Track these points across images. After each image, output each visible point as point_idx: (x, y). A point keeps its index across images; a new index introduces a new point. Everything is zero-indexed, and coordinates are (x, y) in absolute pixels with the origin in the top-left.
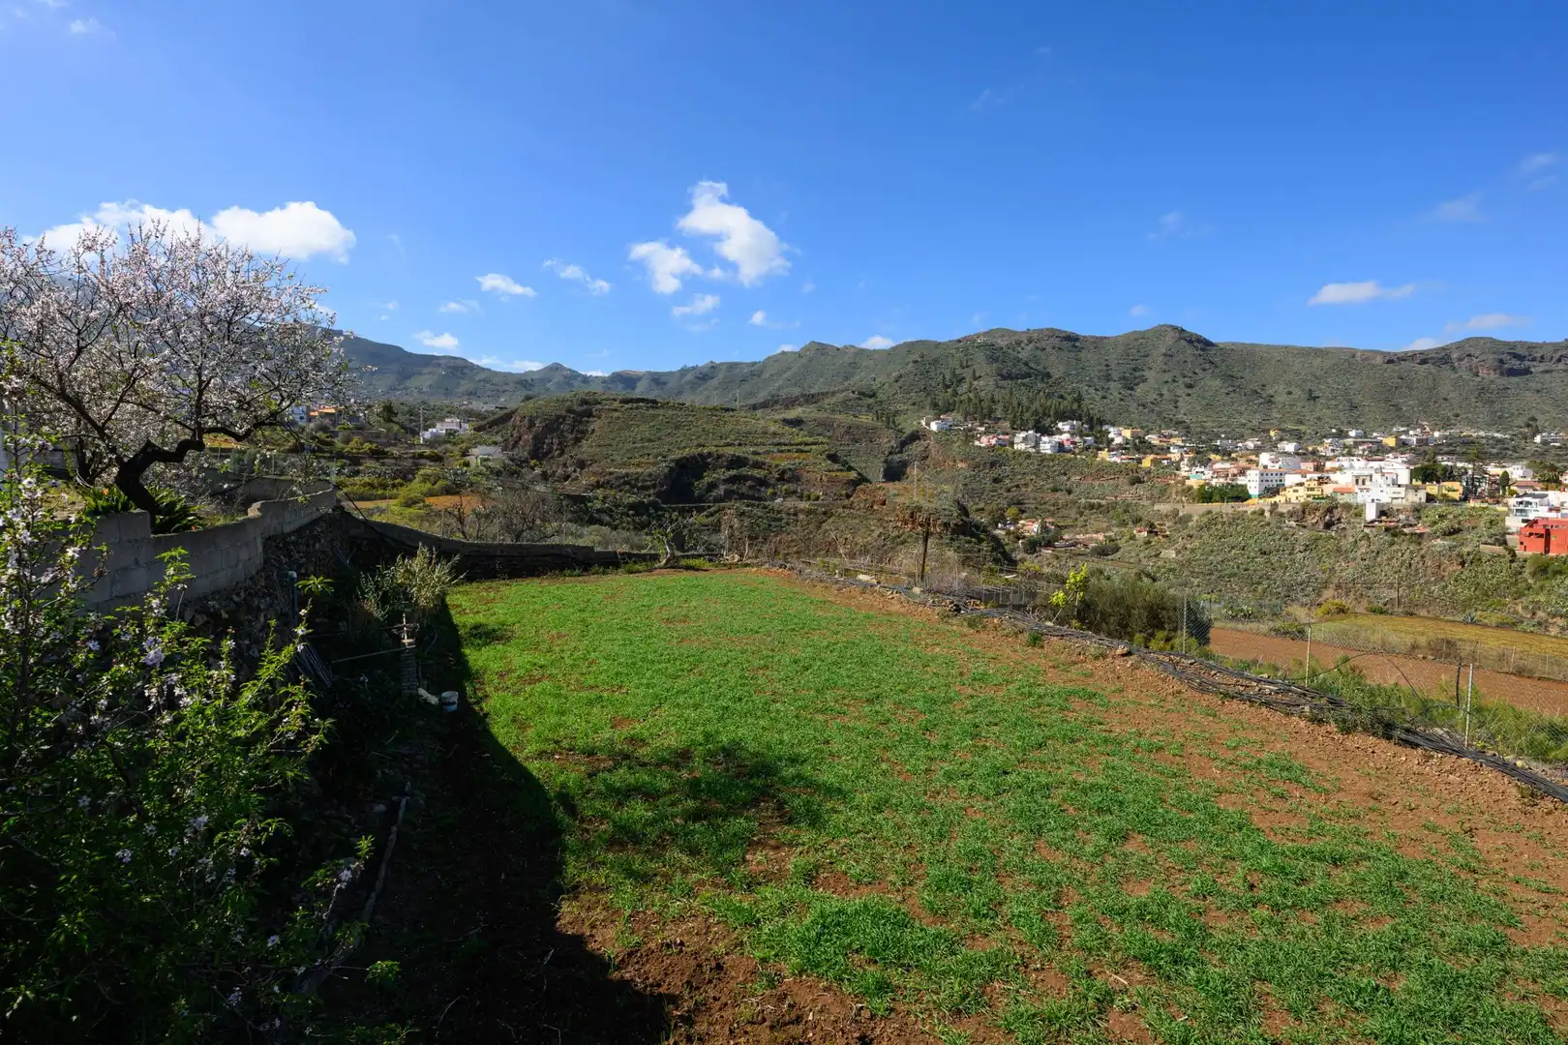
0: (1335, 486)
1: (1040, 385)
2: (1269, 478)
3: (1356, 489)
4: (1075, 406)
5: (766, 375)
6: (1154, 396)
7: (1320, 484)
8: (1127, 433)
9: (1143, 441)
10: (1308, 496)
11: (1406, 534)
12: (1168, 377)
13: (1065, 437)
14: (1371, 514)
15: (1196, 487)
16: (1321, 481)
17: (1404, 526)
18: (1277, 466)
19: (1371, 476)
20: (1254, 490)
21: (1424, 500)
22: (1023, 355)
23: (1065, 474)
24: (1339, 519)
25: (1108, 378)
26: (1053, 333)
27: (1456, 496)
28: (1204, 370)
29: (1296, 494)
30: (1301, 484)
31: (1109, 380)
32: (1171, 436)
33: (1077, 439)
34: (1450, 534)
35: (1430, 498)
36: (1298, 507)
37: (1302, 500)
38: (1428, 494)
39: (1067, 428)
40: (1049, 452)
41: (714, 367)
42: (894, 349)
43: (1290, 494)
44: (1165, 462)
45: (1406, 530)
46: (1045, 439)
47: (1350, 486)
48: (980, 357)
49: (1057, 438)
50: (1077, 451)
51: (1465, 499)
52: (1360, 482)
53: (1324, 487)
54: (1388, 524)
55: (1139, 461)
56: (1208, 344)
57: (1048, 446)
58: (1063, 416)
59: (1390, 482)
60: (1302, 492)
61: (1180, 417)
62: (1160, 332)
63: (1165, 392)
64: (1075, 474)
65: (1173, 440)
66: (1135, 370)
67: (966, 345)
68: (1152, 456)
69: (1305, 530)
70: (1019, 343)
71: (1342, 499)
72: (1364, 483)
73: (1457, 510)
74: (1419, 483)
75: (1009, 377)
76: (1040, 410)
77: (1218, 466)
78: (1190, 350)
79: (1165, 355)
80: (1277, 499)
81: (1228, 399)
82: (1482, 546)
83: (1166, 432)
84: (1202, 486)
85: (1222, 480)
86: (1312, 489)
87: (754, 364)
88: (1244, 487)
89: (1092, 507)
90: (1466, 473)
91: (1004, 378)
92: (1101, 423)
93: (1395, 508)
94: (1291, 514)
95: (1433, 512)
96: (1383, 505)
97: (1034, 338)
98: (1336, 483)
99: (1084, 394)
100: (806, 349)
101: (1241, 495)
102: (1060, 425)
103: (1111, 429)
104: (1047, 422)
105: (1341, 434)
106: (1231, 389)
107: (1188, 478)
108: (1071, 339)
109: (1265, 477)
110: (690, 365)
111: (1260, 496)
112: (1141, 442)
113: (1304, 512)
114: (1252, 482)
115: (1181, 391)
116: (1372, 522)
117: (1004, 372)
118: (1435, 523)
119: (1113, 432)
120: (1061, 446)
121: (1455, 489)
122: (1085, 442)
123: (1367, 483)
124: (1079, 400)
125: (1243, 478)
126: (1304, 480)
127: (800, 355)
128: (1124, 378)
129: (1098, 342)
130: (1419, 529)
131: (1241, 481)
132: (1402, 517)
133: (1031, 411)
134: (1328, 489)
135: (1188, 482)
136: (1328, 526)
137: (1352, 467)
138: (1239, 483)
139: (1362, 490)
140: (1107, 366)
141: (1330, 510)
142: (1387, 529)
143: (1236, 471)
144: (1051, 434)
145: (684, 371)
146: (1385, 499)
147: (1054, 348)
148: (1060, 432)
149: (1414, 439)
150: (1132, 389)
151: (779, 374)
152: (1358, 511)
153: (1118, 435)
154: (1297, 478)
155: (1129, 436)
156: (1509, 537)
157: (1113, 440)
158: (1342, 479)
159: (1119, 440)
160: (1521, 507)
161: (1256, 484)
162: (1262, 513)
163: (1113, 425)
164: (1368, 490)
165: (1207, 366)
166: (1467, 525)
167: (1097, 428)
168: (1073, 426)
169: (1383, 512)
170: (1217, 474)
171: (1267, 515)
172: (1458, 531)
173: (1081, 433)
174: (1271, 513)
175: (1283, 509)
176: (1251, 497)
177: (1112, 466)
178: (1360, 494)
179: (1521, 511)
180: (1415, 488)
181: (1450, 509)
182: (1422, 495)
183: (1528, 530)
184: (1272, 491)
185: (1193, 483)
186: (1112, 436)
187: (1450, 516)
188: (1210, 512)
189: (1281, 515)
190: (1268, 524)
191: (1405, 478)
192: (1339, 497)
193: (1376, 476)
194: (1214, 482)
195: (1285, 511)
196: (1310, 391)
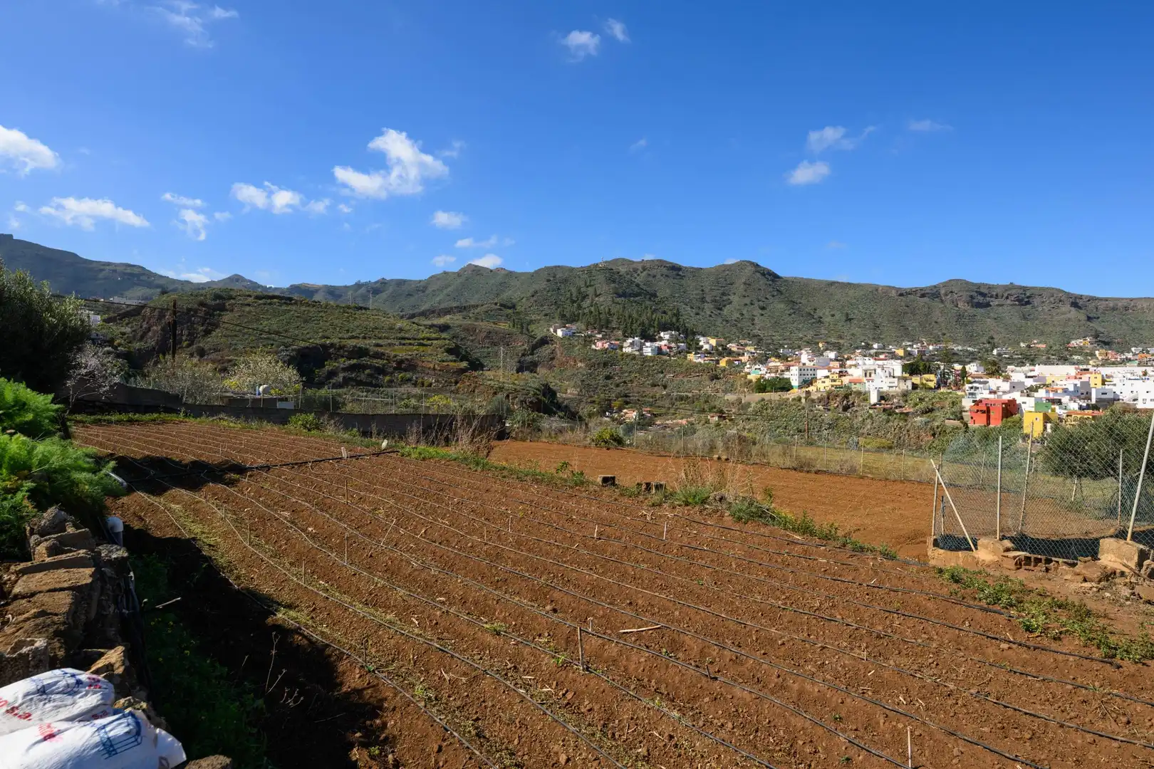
0: (850, 377)
1: (648, 303)
2: (806, 372)
3: (865, 380)
4: (674, 320)
5: (429, 290)
6: (736, 315)
7: (840, 376)
8: (713, 342)
9: (725, 348)
10: (832, 386)
11: (897, 414)
12: (747, 301)
13: (663, 343)
14: (874, 399)
15: (754, 380)
16: (841, 374)
17: (896, 408)
18: (812, 363)
19: (875, 371)
20: (795, 382)
21: (910, 388)
22: (638, 280)
23: (662, 373)
24: (853, 403)
25: (703, 300)
26: (661, 263)
27: (932, 384)
28: (773, 296)
29: (824, 385)
30: (827, 377)
31: (704, 302)
32: (746, 345)
33: (673, 345)
34: (926, 412)
35: (915, 387)
36: (825, 394)
37: (828, 389)
38: (913, 384)
39: (667, 337)
40: (650, 354)
41: (384, 283)
42: (536, 272)
43: (819, 385)
44: (737, 363)
45: (897, 411)
46: (648, 344)
47: (861, 377)
48: (601, 278)
49: (657, 344)
50: (672, 354)
51: (938, 387)
52: (868, 375)
53: (843, 378)
54: (886, 406)
55: (718, 362)
56: (775, 277)
57: (649, 350)
58: (665, 328)
59: (887, 374)
60: (828, 383)
61: (755, 331)
62: (742, 265)
63: (744, 312)
64: (669, 372)
65: (748, 348)
66: (723, 294)
67: (590, 271)
68: (727, 358)
69: (830, 413)
70: (635, 270)
71: (855, 388)
72: (870, 376)
73: (931, 394)
74: (907, 375)
75: (624, 295)
76: (646, 322)
77: (771, 364)
78: (763, 281)
79: (745, 284)
80: (811, 389)
81: (789, 319)
82: (947, 421)
83: (743, 342)
84: (759, 380)
85: (773, 375)
86: (835, 381)
87: (420, 281)
88: (788, 381)
89: (681, 398)
90: (939, 368)
91: (620, 296)
92: (694, 334)
93: (891, 394)
94: (820, 400)
95: (914, 397)
96: (883, 392)
97: (645, 266)
98: (852, 375)
99: (682, 311)
100: (464, 270)
101: (785, 386)
102: (662, 334)
103: (702, 339)
104: (651, 331)
105: (868, 347)
106: (792, 311)
107: (749, 374)
108: (675, 268)
109: (803, 372)
110: (363, 281)
111: (800, 387)
112: (723, 349)
113: (828, 398)
114: (794, 376)
115: (757, 312)
116: (875, 405)
117: (620, 291)
118: (917, 404)
119: (702, 341)
120: (659, 350)
121: (931, 380)
122: (678, 347)
123: (873, 375)
124: (677, 315)
125: (787, 373)
126: (828, 374)
127: (459, 274)
128: (715, 301)
129: (696, 272)
130: (907, 409)
131: (786, 375)
132: (895, 400)
133: (639, 322)
134: (846, 380)
135: (749, 377)
136: (846, 409)
137: (865, 364)
138: (785, 376)
139: (868, 381)
140: (703, 290)
141: (846, 397)
142: (885, 410)
143: (783, 368)
144: (653, 340)
145: (358, 286)
146: (885, 389)
147: (662, 275)
148: (661, 339)
149: (916, 351)
150: (721, 309)
151: (441, 290)
152: (864, 396)
153: (707, 343)
154: (825, 372)
155: (714, 344)
156: (964, 413)
157: (702, 347)
158: (856, 373)
159: (706, 347)
160: (972, 391)
161: (797, 377)
162: (799, 399)
163: (704, 336)
164: (873, 381)
165: (775, 293)
166: (938, 405)
167: (690, 337)
168: (672, 335)
169: (882, 397)
170: (770, 370)
171: (803, 400)
172: (931, 410)
173: (677, 341)
174: (806, 399)
175: (814, 396)
176: (792, 388)
177: (697, 365)
178: (867, 384)
179: (972, 394)
180: (905, 379)
181: (927, 394)
182: (909, 384)
183: (976, 408)
184: (807, 383)
185: (753, 377)
186: (701, 343)
187: (927, 399)
188: (763, 400)
189: (813, 401)
190: (803, 408)
191: (898, 372)
192: (853, 386)
193: (879, 370)
194: (767, 376)
195: (816, 397)
196: (847, 314)
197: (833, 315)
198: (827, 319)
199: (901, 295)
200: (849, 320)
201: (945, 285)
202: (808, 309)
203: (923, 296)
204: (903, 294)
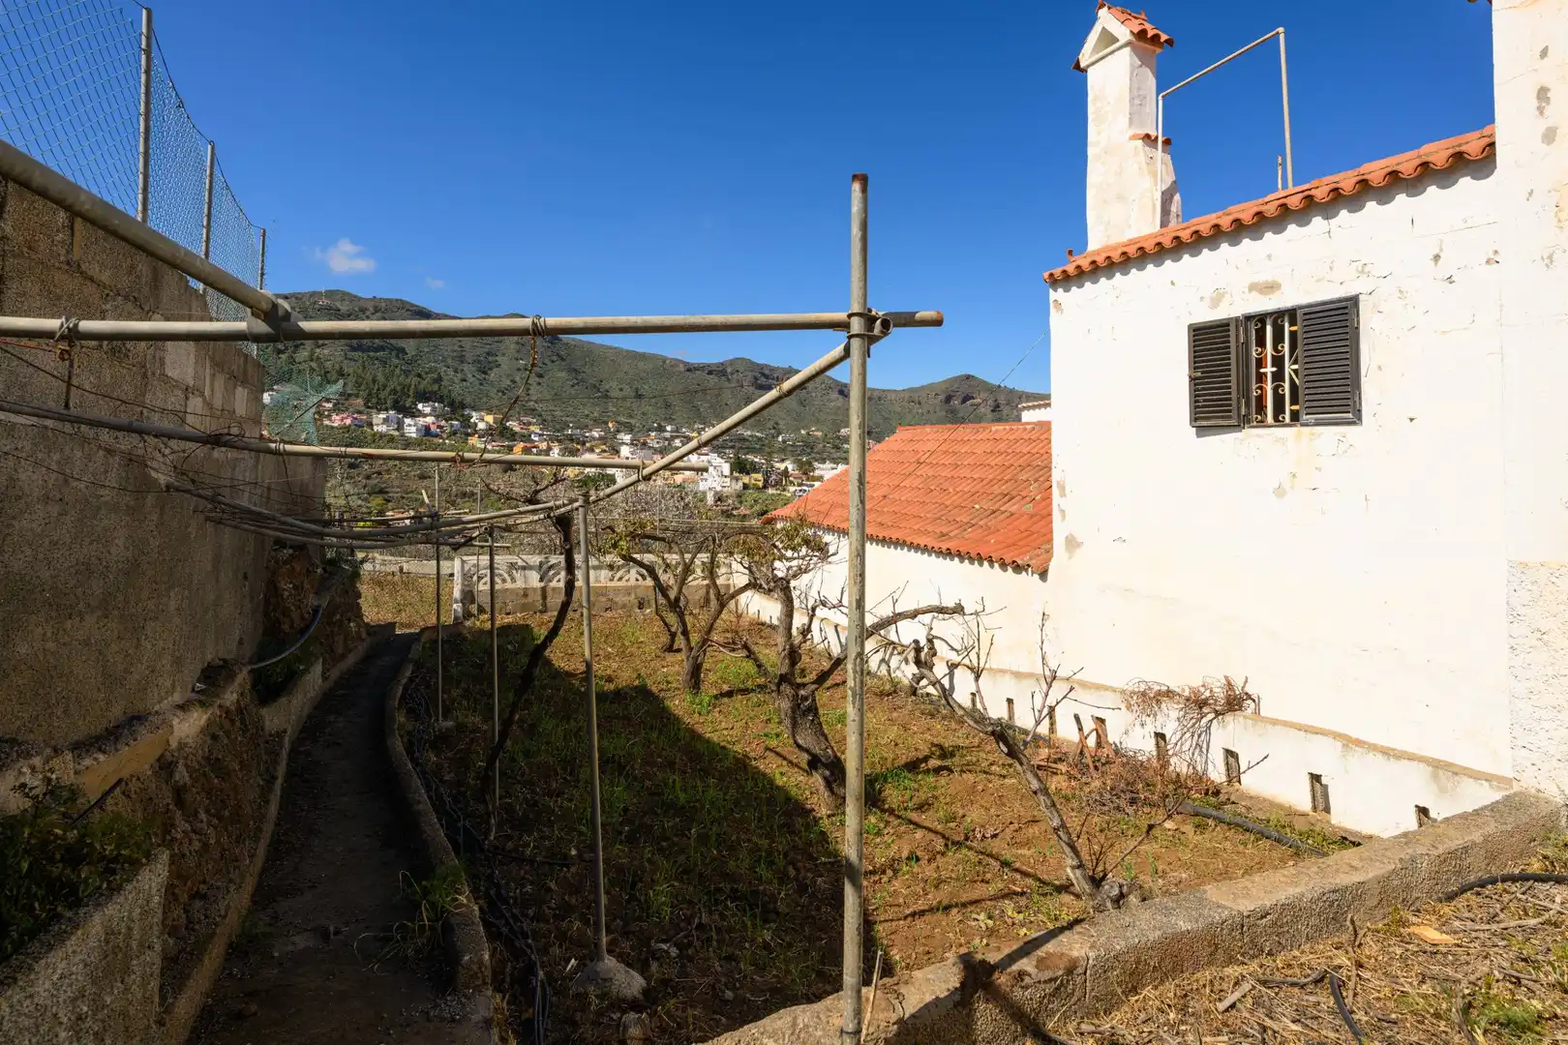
4: (435, 388)
6: (508, 382)
8: (490, 419)
9: (506, 428)
12: (518, 366)
13: (429, 419)
14: (711, 499)
17: (732, 509)
21: (743, 488)
27: (760, 485)
31: (462, 362)
32: (529, 423)
33: (442, 422)
35: (746, 487)
38: (745, 484)
39: (429, 410)
40: (414, 435)
45: (735, 512)
46: (408, 421)
49: (420, 421)
50: (445, 436)
51: (765, 487)
54: (723, 508)
55: (510, 448)
57: (414, 429)
58: (425, 397)
59: (718, 473)
61: (534, 404)
63: (517, 380)
65: (533, 428)
66: (488, 355)
68: (520, 444)
74: (737, 474)
76: (398, 389)
81: (574, 391)
83: (525, 419)
90: (763, 466)
92: (463, 406)
95: (748, 498)
99: (442, 374)
102: (421, 407)
103: (474, 414)
104: (407, 403)
106: (575, 381)
112: (504, 429)
119: (475, 417)
120: (426, 430)
121: (758, 480)
122: (452, 426)
124: (439, 380)
128: (479, 362)
130: (743, 511)
132: (730, 502)
133: (388, 389)
142: (723, 512)
144: (413, 416)
148: (423, 414)
150: (485, 373)
153: (481, 420)
155: (491, 422)
159: (483, 426)
163: (473, 411)
165: (553, 360)
167: (459, 412)
168: (435, 408)
169: (719, 498)
173: (445, 417)
178: (702, 483)
180: (735, 479)
181: (758, 495)
182: (740, 485)
186: (474, 420)
187: (759, 500)
191: (726, 469)
197: (621, 390)
198: (614, 393)
199: (689, 370)
200: (639, 396)
201: (732, 362)
202: (592, 381)
203: (710, 373)
204: (691, 369)
